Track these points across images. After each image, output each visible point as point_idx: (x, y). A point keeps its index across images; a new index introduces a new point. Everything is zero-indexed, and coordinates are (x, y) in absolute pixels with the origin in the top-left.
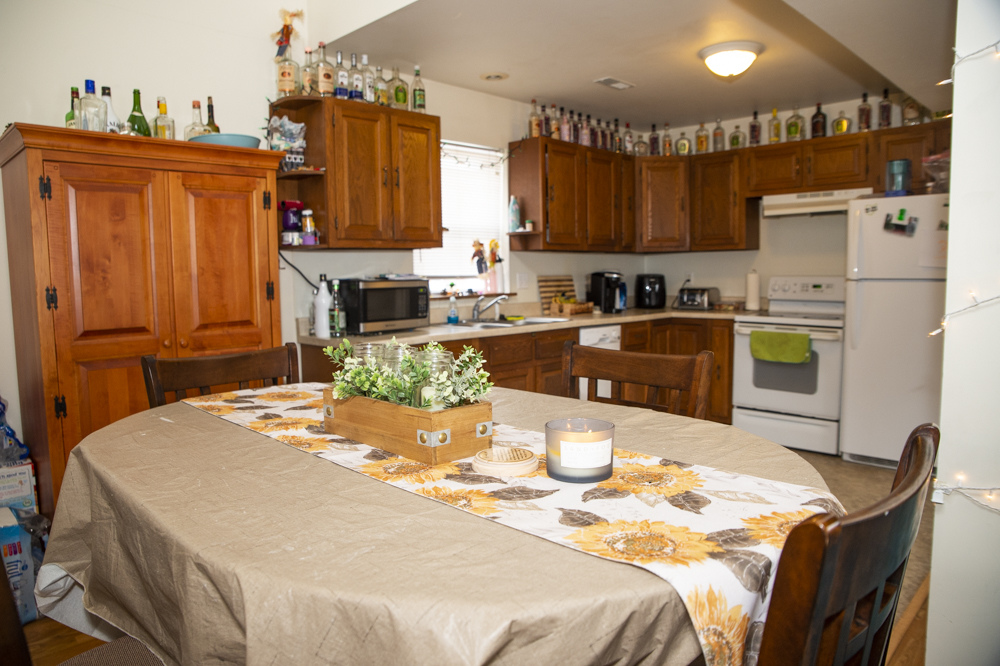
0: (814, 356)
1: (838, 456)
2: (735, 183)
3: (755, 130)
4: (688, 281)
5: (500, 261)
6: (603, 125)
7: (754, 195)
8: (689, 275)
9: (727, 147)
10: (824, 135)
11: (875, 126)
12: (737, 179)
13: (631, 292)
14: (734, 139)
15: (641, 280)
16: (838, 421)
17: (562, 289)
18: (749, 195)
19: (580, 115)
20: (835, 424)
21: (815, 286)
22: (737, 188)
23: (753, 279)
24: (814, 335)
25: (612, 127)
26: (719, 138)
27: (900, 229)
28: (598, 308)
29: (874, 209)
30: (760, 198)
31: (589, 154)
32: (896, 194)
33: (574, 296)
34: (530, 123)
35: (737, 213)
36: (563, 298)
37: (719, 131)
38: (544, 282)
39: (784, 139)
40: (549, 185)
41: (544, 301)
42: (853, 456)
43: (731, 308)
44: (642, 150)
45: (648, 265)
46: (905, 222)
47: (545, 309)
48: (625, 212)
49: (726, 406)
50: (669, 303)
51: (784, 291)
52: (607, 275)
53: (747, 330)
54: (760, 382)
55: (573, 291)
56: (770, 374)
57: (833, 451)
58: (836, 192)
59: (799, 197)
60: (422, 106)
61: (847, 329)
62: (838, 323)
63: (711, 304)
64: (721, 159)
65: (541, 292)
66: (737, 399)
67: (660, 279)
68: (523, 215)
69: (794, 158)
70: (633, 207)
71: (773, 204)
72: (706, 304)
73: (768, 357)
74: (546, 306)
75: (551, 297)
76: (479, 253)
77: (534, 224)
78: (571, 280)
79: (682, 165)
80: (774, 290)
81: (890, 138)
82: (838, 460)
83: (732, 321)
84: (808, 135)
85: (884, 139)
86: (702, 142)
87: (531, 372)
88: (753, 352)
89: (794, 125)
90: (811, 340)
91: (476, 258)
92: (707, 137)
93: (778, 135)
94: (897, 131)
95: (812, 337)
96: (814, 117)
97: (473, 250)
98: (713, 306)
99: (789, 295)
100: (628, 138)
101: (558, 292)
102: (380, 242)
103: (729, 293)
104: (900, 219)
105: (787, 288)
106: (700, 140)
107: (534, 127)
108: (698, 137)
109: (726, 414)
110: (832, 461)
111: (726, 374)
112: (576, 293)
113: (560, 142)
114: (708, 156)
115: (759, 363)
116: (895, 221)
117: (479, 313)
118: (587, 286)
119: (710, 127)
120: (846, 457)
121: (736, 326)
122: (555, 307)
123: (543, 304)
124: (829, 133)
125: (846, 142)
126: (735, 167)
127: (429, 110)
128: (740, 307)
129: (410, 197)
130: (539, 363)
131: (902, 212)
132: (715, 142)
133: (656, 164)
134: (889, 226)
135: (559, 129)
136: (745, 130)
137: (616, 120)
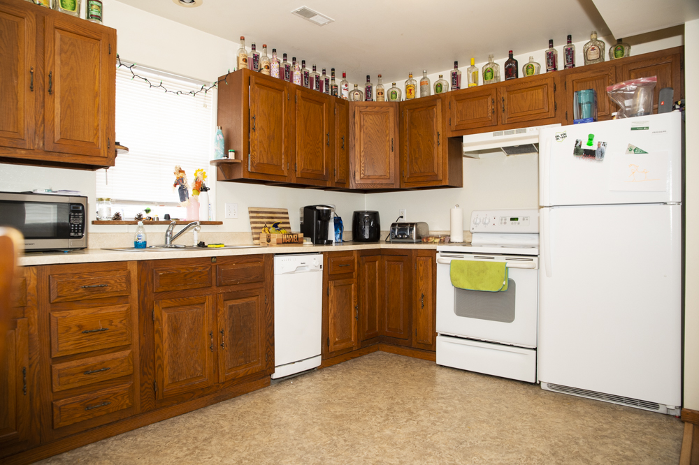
0: (511, 283)
1: (536, 384)
2: (438, 125)
3: (455, 77)
4: (402, 217)
5: (205, 189)
6: (319, 73)
7: (455, 135)
8: (403, 212)
9: (433, 93)
10: (517, 76)
11: (561, 65)
12: (440, 120)
13: (348, 226)
14: (439, 86)
15: (358, 217)
16: (536, 349)
17: (276, 221)
18: (451, 135)
19: (294, 59)
20: (534, 352)
21: (512, 219)
22: (440, 130)
23: (457, 213)
24: (510, 263)
25: (329, 76)
26: (425, 86)
27: (590, 154)
28: (309, 239)
29: (564, 135)
30: (461, 139)
31: (299, 93)
32: (584, 121)
33: (289, 228)
34: (238, 58)
35: (441, 152)
36: (274, 229)
37: (425, 80)
38: (255, 214)
39: (481, 83)
40: (251, 115)
41: (254, 231)
42: (551, 385)
43: (437, 240)
44: (357, 97)
45: (367, 203)
46: (594, 147)
47: (254, 239)
48: (337, 151)
49: (430, 334)
50: (383, 237)
51: (485, 224)
52: (317, 208)
53: (448, 260)
54: (461, 310)
55: (288, 223)
56: (471, 301)
57: (533, 381)
58: (528, 129)
59: (494, 135)
60: (99, 18)
61: (542, 256)
62: (534, 252)
63: (419, 237)
64: (427, 104)
65: (252, 223)
66: (440, 328)
67: (375, 216)
68: (228, 145)
69: (489, 99)
70: (346, 148)
71: (471, 142)
72: (414, 237)
73: (467, 286)
74: (255, 236)
75: (261, 228)
76: (180, 182)
77: (236, 153)
78: (287, 213)
79: (391, 110)
80: (476, 224)
81: (575, 76)
82: (537, 388)
83: (435, 251)
84: (503, 79)
85: (571, 78)
86: (410, 90)
87: (209, 301)
88: (453, 281)
89: (491, 71)
90: (507, 268)
91: (178, 186)
92: (415, 87)
93: (475, 81)
94: (581, 69)
95: (508, 265)
96: (507, 63)
97: (174, 179)
98: (420, 239)
99: (490, 228)
100: (344, 86)
101: (270, 223)
102: (23, 152)
103: (436, 228)
104: (590, 144)
105: (487, 221)
106: (409, 90)
107: (241, 61)
108: (407, 87)
109: (430, 341)
110: (531, 391)
111: (430, 302)
112: (291, 225)
113: (269, 78)
114: (415, 101)
115: (460, 291)
116: (584, 146)
117: (172, 239)
118: (301, 218)
119: (417, 79)
120: (544, 386)
121: (438, 255)
122: (264, 237)
123: (253, 234)
124: (521, 75)
125: (535, 82)
126: (438, 110)
127: (107, 22)
128: (445, 239)
129: (68, 107)
130: (221, 290)
131: (591, 138)
132: (422, 90)
133: (368, 109)
134: (578, 151)
135: (268, 67)
136: (447, 79)
137: (333, 70)
